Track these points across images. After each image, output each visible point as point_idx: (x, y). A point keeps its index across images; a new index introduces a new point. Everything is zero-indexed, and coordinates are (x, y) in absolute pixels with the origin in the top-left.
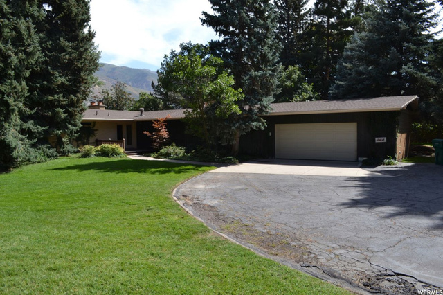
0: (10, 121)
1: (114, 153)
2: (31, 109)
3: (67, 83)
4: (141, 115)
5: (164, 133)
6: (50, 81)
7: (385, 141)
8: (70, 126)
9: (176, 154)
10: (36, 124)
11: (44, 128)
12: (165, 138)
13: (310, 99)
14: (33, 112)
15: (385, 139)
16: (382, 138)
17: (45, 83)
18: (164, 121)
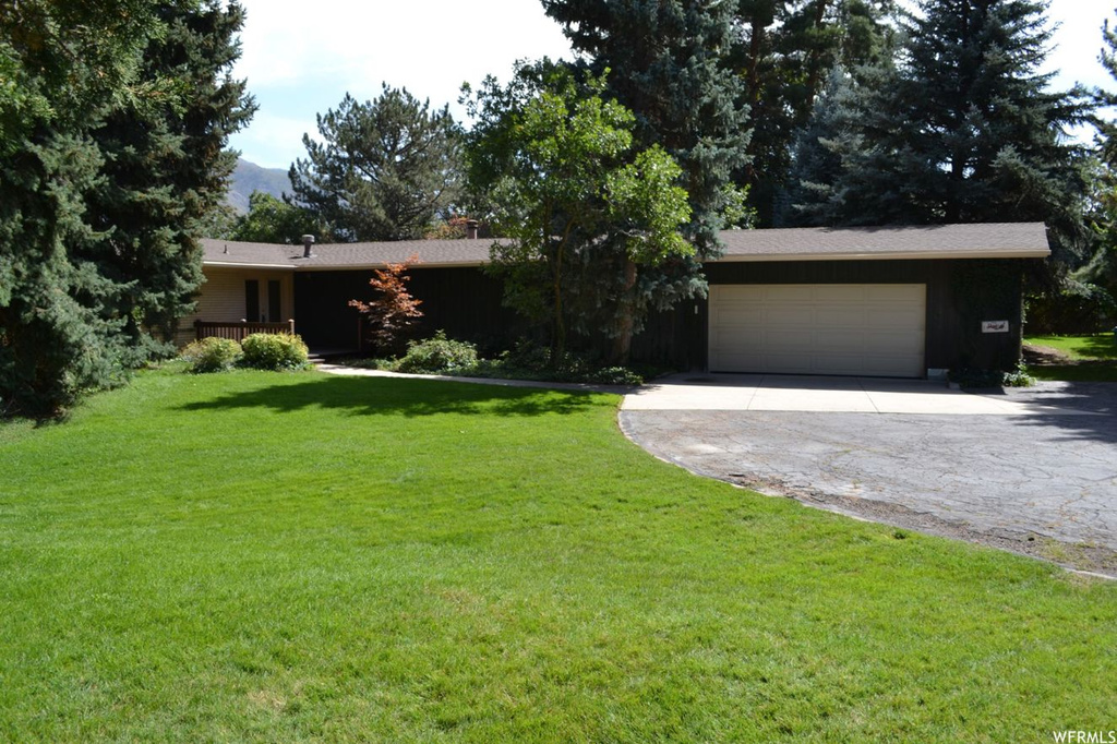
0: (52, 260)
1: (287, 359)
2: (97, 227)
3: (181, 154)
4: (307, 254)
5: (407, 304)
6: (143, 144)
7: (1006, 329)
8: (179, 280)
9: (457, 360)
10: (102, 272)
11: (120, 286)
12: (412, 318)
13: (742, 223)
14: (100, 236)
15: (1006, 324)
16: (999, 323)
17: (131, 149)
18: (403, 273)
